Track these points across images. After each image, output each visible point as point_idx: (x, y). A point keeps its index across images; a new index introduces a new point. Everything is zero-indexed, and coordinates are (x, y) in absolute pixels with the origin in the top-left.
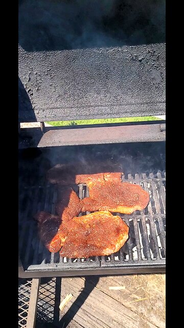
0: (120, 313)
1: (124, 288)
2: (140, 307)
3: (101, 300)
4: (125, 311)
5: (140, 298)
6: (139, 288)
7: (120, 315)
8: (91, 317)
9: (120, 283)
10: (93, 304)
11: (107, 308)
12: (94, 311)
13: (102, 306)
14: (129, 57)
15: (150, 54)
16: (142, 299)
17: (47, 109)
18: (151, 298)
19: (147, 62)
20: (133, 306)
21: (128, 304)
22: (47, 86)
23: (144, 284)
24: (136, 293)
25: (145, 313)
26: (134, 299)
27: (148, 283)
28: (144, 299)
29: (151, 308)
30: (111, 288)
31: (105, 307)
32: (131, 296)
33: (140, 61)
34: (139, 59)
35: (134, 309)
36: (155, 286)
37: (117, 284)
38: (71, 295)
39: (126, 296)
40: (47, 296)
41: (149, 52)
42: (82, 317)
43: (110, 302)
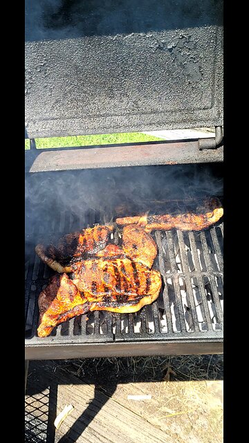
0: (144, 433)
1: (149, 397)
2: (174, 425)
3: (115, 414)
4: (152, 430)
5: (173, 413)
6: (172, 398)
7: (144, 437)
8: (101, 438)
9: (144, 390)
10: (103, 420)
11: (124, 425)
12: (105, 429)
13: (117, 422)
14: (153, 45)
15: (183, 40)
16: (177, 414)
17: (40, 120)
18: (189, 412)
19: (180, 52)
20: (163, 424)
21: (155, 420)
22: (41, 88)
23: (181, 393)
24: (168, 405)
25: (181, 434)
26: (165, 413)
27: (186, 391)
28: (180, 413)
29: (189, 427)
30: (130, 397)
31: (122, 424)
32: (160, 409)
33: (170, 50)
34: (169, 47)
35: (165, 428)
36: (197, 395)
37: (139, 392)
38: (71, 407)
39: (152, 410)
40: (37, 409)
41: (183, 37)
42: (88, 438)
43: (130, 418)
